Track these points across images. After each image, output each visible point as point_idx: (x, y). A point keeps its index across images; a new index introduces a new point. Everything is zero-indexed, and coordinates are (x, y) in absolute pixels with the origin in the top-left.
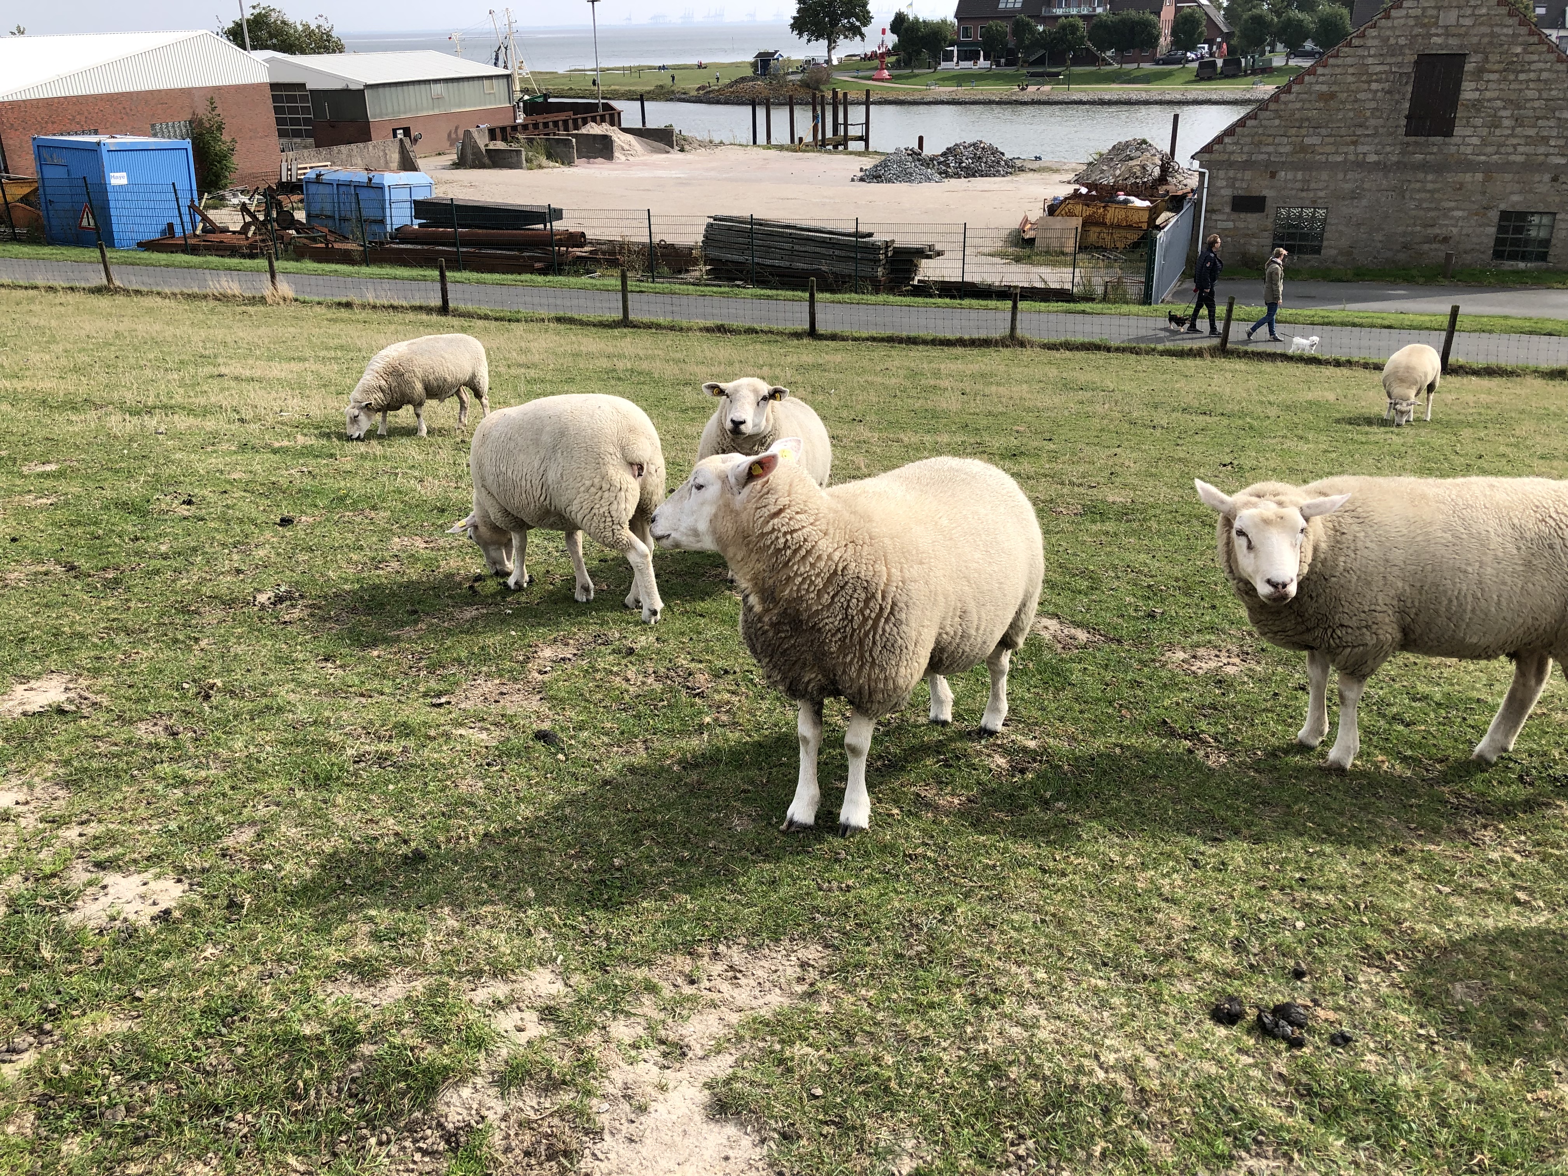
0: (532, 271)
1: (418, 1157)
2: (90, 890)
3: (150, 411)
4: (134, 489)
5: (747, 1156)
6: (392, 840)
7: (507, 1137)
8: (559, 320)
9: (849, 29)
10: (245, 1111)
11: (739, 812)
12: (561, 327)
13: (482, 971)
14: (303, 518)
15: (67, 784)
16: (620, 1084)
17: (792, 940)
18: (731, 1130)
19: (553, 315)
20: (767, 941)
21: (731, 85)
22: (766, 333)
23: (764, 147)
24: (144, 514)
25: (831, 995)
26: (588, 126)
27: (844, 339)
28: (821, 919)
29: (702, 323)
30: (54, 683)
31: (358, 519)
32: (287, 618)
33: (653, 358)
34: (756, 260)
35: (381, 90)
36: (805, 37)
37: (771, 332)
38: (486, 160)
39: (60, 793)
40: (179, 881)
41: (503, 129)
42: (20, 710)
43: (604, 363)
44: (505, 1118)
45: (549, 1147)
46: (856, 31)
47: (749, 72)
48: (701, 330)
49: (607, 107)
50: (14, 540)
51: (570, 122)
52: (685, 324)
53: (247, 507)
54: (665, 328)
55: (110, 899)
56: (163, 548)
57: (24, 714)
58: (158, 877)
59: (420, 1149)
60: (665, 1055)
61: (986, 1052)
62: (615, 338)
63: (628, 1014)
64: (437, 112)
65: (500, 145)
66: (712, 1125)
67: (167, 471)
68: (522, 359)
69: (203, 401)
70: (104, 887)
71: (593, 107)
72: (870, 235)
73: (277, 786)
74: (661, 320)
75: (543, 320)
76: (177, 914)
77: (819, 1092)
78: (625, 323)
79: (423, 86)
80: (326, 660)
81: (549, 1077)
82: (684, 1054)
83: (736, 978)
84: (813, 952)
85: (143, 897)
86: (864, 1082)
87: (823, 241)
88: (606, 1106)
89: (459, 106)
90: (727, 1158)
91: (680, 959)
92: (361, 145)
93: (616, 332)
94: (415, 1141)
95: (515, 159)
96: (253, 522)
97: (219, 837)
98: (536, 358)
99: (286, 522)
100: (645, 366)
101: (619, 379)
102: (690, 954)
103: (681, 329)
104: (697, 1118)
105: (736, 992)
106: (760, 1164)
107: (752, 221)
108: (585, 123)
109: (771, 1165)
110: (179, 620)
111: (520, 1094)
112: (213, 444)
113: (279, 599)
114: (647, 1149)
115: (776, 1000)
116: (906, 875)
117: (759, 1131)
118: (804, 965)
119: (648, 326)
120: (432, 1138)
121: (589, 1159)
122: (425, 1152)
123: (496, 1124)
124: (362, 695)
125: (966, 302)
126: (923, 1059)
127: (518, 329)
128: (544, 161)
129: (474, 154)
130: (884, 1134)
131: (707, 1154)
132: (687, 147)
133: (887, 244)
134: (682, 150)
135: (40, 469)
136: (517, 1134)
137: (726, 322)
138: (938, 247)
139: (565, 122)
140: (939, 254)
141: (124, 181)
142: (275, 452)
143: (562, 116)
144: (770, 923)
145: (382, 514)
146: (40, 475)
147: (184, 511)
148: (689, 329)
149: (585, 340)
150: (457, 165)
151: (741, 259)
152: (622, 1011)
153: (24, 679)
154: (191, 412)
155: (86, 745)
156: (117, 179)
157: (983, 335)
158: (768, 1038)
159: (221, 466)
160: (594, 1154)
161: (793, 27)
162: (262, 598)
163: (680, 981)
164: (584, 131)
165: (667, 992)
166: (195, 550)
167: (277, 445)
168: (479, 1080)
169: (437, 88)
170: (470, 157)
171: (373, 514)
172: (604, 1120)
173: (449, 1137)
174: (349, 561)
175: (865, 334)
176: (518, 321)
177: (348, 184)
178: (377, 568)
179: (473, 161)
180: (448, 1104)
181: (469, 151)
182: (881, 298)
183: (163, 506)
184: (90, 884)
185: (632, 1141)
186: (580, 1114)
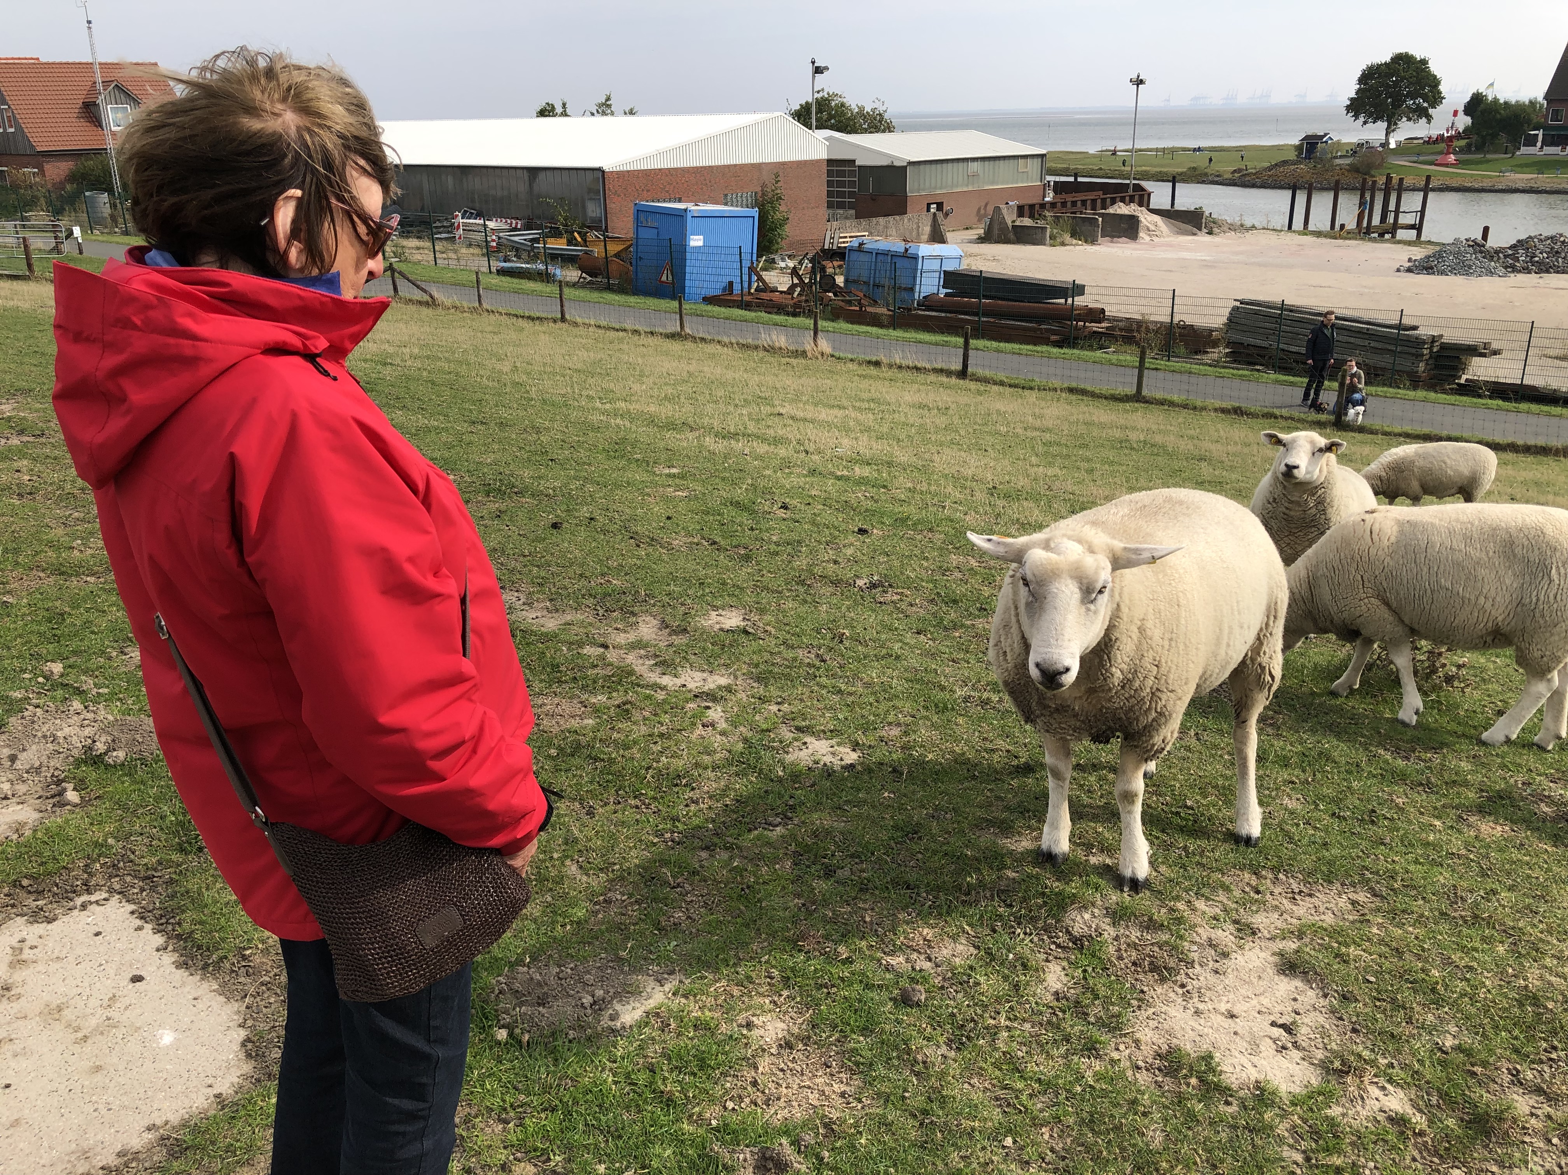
0: (1047, 342)
1: (1053, 947)
2: (796, 744)
3: (735, 436)
4: (740, 493)
5: (1313, 1002)
6: (1005, 754)
7: (1119, 950)
8: (1071, 390)
9: (1415, 111)
10: (928, 893)
11: (1289, 796)
12: (1074, 397)
13: (1092, 846)
14: (875, 531)
15: (758, 679)
16: (1205, 937)
17: (1343, 884)
18: (1298, 983)
19: (1065, 385)
20: (1320, 881)
21: (1270, 169)
22: (1286, 419)
23: (1300, 233)
24: (752, 512)
25: (1380, 926)
26: (1116, 206)
27: (1372, 432)
28: (1370, 876)
29: (1218, 404)
30: (734, 614)
31: (919, 537)
32: (882, 600)
33: (1166, 432)
34: (1281, 346)
35: (922, 167)
36: (1362, 119)
37: (1293, 419)
38: (1012, 236)
39: (754, 684)
40: (854, 750)
41: (1032, 206)
42: (718, 626)
43: (1118, 433)
44: (1117, 938)
45: (1152, 963)
46: (1423, 113)
47: (1292, 156)
48: (1216, 410)
49: (1138, 188)
50: (669, 518)
51: (1099, 201)
52: (1199, 403)
53: (828, 516)
54: (1178, 406)
55: (810, 751)
56: (774, 538)
57: (722, 629)
58: (839, 744)
59: (1054, 943)
60: (1239, 930)
61: (1527, 986)
62: (1126, 411)
63: (1208, 899)
64: (970, 188)
65: (1027, 222)
66: (1282, 977)
67: (762, 483)
68: (1038, 423)
69: (771, 432)
70: (805, 743)
71: (1123, 188)
72: (1415, 328)
73: (908, 707)
74: (1175, 398)
75: (1055, 390)
76: (859, 768)
77: (1373, 979)
78: (1138, 397)
79: (961, 164)
80: (918, 633)
81: (1151, 919)
82: (1254, 933)
83: (1294, 899)
84: (1362, 897)
85: (833, 754)
86: (1411, 983)
87: (1359, 332)
88: (1195, 948)
89: (993, 183)
90: (1295, 1000)
91: (1247, 875)
92: (897, 217)
93: (1128, 406)
94: (1050, 937)
95: (1039, 236)
96: (835, 528)
97: (875, 729)
98: (1050, 424)
99: (862, 531)
100: (1158, 439)
101: (1132, 449)
102: (1255, 874)
103: (1195, 408)
104: (1271, 971)
105: (1295, 908)
106: (1323, 1010)
107: (1283, 307)
108: (1113, 202)
109: (1333, 1012)
110: (802, 590)
111: (1127, 926)
112: (789, 467)
113: (873, 586)
114: (1230, 980)
115: (1329, 919)
116: (1448, 865)
117: (1322, 989)
118: (1354, 903)
119: (1161, 403)
120: (1063, 939)
121: (1183, 976)
122: (1058, 946)
123: (1109, 941)
124: (953, 661)
125: (1524, 406)
126: (1468, 980)
127: (1032, 396)
128: (1067, 238)
129: (1000, 229)
130: (1430, 1017)
131: (1278, 994)
132: (1216, 230)
133: (1434, 339)
134: (1210, 233)
135: (667, 471)
136: (1126, 951)
137: (1243, 405)
138: (1495, 346)
139: (1094, 201)
140: (1496, 353)
141: (701, 243)
142: (839, 478)
143: (1091, 196)
144: (1324, 869)
145: (937, 536)
146: (669, 475)
147: (781, 513)
148: (1203, 409)
149: (1096, 411)
150: (982, 240)
151: (1264, 344)
152: (1203, 896)
153: (715, 608)
154: (764, 439)
155: (767, 656)
156: (696, 241)
157: (1541, 442)
158: (1326, 938)
159: (801, 484)
160: (1187, 974)
161: (1349, 108)
162: (860, 583)
163: (1247, 889)
164: (1111, 211)
165: (1237, 893)
166: (799, 542)
167: (839, 473)
168: (1096, 910)
169: (974, 166)
170: (996, 232)
171: (930, 535)
172: (1195, 956)
173: (1075, 940)
174: (921, 566)
175: (1398, 429)
176: (1031, 388)
177: (886, 253)
178: (944, 575)
179: (999, 236)
180: (1074, 920)
181: (996, 227)
182: (1421, 394)
183: (766, 508)
184: (796, 739)
185: (1216, 972)
186: (1175, 948)
